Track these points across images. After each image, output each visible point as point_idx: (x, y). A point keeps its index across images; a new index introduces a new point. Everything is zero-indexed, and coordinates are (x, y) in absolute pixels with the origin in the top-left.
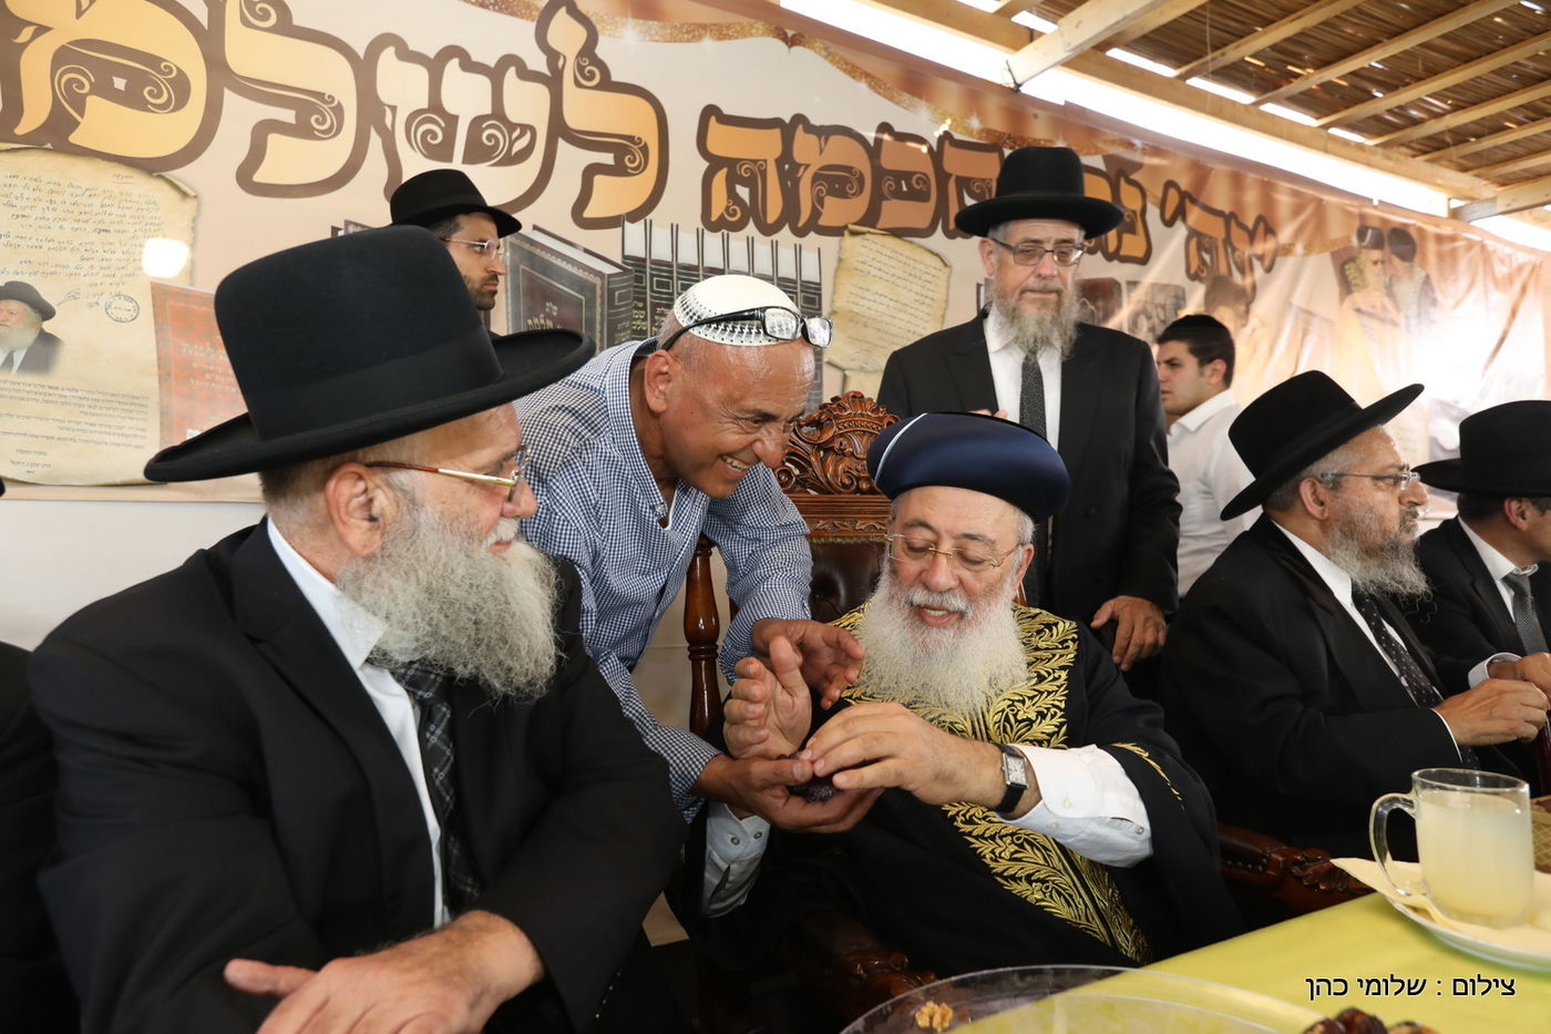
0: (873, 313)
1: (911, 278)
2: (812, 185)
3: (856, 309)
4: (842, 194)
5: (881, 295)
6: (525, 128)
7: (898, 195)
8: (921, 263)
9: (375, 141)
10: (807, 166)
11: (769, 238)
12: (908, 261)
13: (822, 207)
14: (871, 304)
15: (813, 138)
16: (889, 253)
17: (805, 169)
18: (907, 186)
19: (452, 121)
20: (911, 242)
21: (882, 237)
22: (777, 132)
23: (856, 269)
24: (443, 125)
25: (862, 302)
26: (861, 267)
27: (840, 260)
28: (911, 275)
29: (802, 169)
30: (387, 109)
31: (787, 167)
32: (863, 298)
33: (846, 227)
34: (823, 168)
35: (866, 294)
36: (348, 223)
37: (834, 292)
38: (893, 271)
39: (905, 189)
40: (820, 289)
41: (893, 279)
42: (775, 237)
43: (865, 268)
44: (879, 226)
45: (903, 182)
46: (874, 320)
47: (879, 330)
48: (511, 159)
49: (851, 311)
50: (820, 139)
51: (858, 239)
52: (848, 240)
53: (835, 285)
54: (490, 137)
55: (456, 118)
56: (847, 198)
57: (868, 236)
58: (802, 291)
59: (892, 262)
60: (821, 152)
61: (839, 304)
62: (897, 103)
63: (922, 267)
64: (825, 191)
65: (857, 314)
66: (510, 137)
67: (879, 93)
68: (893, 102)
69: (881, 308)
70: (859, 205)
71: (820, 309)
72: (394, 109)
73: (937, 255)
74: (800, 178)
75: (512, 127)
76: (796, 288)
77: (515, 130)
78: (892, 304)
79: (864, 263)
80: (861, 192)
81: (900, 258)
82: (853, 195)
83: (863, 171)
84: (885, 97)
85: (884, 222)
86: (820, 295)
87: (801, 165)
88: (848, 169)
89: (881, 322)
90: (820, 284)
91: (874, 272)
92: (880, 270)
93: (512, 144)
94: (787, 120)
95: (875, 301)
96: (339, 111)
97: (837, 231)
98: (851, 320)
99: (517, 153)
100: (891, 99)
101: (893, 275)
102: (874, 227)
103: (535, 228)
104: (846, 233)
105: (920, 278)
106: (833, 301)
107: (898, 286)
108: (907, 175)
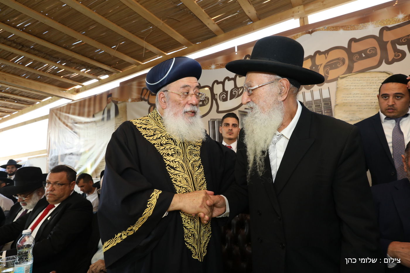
0: (353, 101)
1: (371, 84)
2: (324, 69)
3: (346, 101)
4: (337, 67)
5: (357, 94)
6: (241, 88)
7: (362, 58)
8: (376, 77)
9: (214, 102)
10: (321, 65)
11: (310, 90)
12: (368, 79)
13: (328, 74)
14: (352, 98)
15: (323, 56)
16: (358, 79)
17: (321, 66)
18: (364, 54)
19: (227, 92)
20: (370, 72)
21: (355, 75)
22: (310, 59)
23: (344, 89)
24: (225, 94)
25: (349, 98)
26: (347, 87)
27: (337, 88)
28: (370, 83)
29: (319, 66)
30: (216, 95)
31: (314, 68)
32: (349, 97)
33: (339, 77)
34: (327, 63)
35: (350, 96)
36: (211, 119)
37: (336, 99)
38: (361, 84)
39: (364, 56)
40: (330, 99)
41: (362, 87)
42: (311, 89)
43: (349, 87)
44: (353, 71)
45: (363, 54)
46: (355, 103)
47: (357, 106)
48: (239, 96)
49: (344, 103)
50: (325, 55)
51: (345, 79)
52: (340, 81)
53: (336, 96)
54: (234, 93)
55: (228, 91)
56: (338, 68)
57: (348, 77)
58: (323, 102)
59: (361, 82)
60: (326, 58)
61: (338, 102)
62: (357, 29)
63: (377, 79)
64: (329, 69)
65: (346, 103)
66: (238, 90)
67: (349, 30)
68: (355, 30)
69: (357, 98)
70: (344, 68)
71: (331, 105)
72: (217, 94)
73: (384, 72)
74: (319, 69)
75: (238, 88)
76: (321, 101)
77: (239, 89)
78: (362, 95)
79: (348, 86)
80: (344, 63)
81: (365, 79)
82: (341, 66)
83: (343, 57)
84: (352, 30)
85: (355, 70)
86: (330, 102)
87: (319, 65)
88: (338, 59)
89: (358, 103)
90: (330, 98)
91: (352, 87)
92: (355, 86)
93: (239, 92)
94: (313, 54)
95: (354, 97)
96: (208, 99)
97: (336, 79)
98: (344, 106)
99: (240, 94)
100: (354, 29)
101: (362, 86)
102: (351, 73)
103: (245, 109)
104: (339, 79)
105: (376, 83)
106: (336, 102)
107: (364, 89)
108: (364, 51)
